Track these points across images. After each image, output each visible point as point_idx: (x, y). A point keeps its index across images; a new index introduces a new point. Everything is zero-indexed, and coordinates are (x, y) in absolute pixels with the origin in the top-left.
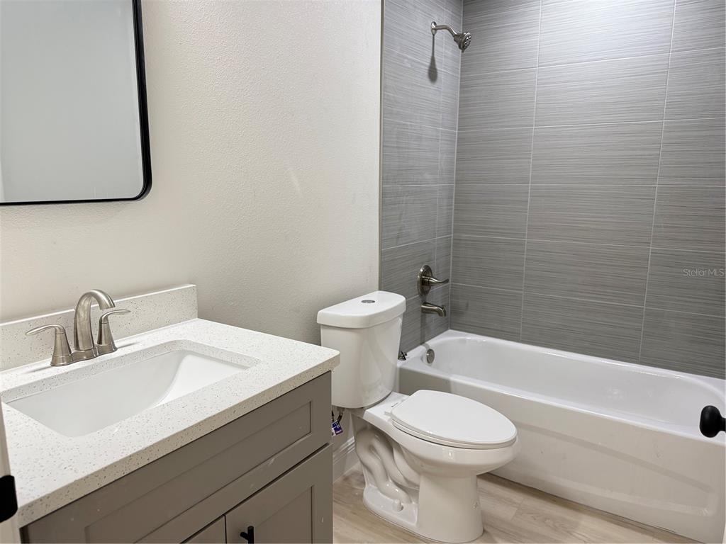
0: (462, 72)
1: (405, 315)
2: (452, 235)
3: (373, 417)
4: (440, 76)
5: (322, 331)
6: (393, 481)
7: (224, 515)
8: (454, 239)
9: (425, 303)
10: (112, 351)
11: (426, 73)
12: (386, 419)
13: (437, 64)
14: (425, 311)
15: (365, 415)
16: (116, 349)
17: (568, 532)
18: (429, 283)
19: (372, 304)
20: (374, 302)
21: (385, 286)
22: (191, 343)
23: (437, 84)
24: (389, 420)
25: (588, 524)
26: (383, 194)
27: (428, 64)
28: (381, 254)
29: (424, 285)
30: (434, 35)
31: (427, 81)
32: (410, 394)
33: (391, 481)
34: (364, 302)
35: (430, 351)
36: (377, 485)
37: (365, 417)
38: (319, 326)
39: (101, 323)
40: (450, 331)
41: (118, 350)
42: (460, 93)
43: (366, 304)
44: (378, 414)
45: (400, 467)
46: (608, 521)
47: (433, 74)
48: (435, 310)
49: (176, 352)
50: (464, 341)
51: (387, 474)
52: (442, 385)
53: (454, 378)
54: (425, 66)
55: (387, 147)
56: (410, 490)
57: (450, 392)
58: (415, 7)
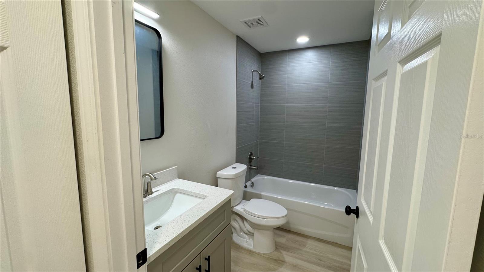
0: (261, 85)
1: (246, 172)
2: (259, 140)
3: (237, 210)
4: (255, 87)
5: (219, 180)
6: (244, 232)
7: (200, 253)
8: (260, 142)
9: (250, 166)
10: (152, 194)
11: (250, 86)
12: (242, 210)
13: (253, 83)
14: (251, 169)
15: (234, 209)
16: (153, 193)
17: (304, 246)
18: (252, 158)
19: (235, 169)
20: (236, 168)
21: (238, 161)
22: (179, 189)
23: (254, 89)
24: (243, 211)
25: (310, 242)
26: (237, 128)
27: (251, 83)
28: (237, 149)
29: (251, 159)
30: (252, 73)
31: (250, 88)
32: (249, 200)
33: (242, 232)
34: (233, 168)
35: (252, 183)
36: (237, 234)
37: (234, 210)
38: (217, 177)
39: (148, 184)
40: (258, 175)
41: (154, 193)
42: (261, 92)
43: (234, 169)
44: (239, 208)
45: (247, 227)
46: (317, 241)
47: (252, 86)
48: (254, 168)
49: (173, 192)
50: (264, 179)
51: (241, 230)
52: (259, 196)
53: (263, 193)
54: (250, 83)
55: (238, 111)
56: (251, 234)
57: (261, 199)
58: (247, 64)
